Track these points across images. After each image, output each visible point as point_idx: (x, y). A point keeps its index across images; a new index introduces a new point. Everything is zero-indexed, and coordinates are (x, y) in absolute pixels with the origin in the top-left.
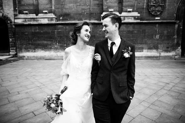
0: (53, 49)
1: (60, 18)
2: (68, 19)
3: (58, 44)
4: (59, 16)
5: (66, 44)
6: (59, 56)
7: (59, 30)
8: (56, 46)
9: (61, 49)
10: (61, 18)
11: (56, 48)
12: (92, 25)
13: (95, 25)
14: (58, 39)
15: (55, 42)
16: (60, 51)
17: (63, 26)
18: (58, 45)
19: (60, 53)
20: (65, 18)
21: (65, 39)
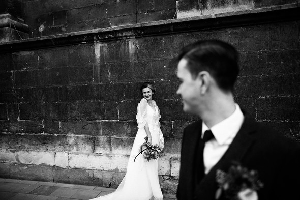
0: (5, 139)
1: (38, 28)
2: (63, 29)
3: (18, 119)
4: (36, 20)
5: (45, 119)
6: (23, 165)
7: (21, 67)
8: (13, 128)
9: (31, 138)
10: (41, 29)
11: (13, 133)
12: (138, 37)
13: (151, 39)
14: (21, 100)
15: (10, 110)
16: (27, 146)
17: (33, 53)
18: (20, 123)
19: (26, 153)
20: (53, 26)
21: (43, 103)
